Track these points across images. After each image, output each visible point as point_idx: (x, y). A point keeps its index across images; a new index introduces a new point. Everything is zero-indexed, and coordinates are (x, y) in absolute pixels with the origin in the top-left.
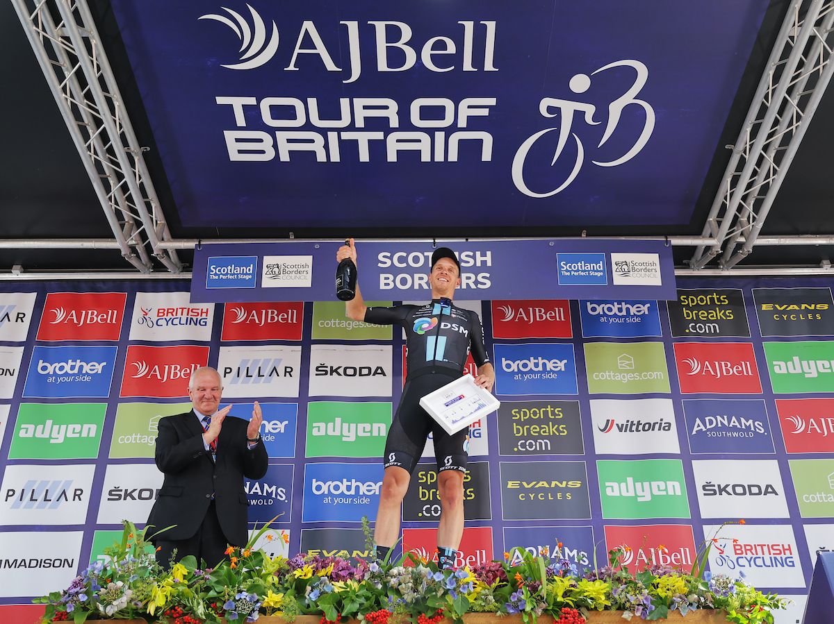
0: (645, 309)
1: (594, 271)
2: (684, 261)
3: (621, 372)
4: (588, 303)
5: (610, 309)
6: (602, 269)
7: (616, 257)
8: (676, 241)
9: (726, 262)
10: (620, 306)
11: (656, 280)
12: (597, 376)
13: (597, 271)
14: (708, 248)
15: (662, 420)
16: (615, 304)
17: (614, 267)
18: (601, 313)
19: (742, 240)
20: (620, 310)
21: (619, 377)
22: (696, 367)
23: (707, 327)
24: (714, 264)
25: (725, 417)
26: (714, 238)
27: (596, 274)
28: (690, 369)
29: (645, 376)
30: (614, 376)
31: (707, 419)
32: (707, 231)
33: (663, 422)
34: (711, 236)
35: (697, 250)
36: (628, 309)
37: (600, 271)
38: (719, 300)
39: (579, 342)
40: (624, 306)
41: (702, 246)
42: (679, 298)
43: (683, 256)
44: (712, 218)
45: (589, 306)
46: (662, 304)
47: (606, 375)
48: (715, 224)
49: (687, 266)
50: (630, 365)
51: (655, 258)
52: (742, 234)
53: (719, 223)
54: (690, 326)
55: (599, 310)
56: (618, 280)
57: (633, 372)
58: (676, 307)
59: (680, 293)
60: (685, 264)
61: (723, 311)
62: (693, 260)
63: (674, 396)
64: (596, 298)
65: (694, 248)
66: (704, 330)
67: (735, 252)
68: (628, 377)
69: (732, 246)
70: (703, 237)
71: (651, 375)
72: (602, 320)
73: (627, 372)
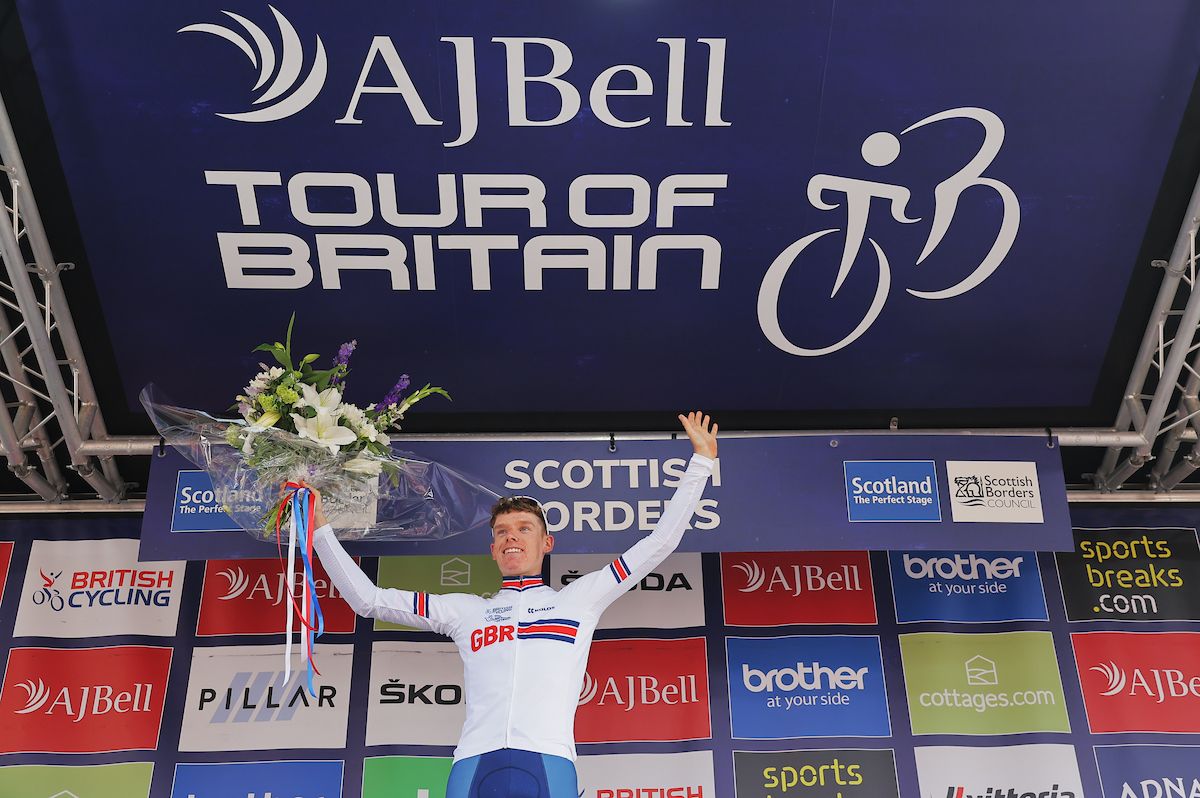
0: (1014, 567)
1: (914, 494)
2: (1084, 476)
3: (973, 691)
4: (906, 557)
5: (947, 568)
6: (929, 491)
7: (956, 469)
8: (1067, 438)
9: (1163, 477)
10: (966, 562)
11: (1031, 512)
12: (927, 700)
13: (922, 495)
14: (1128, 451)
15: (1055, 787)
16: (957, 557)
17: (953, 488)
18: (931, 575)
19: (1190, 434)
20: (967, 569)
21: (969, 701)
22: (1117, 682)
23: (1133, 602)
24: (1140, 481)
25: (1180, 780)
26: (1138, 433)
27: (919, 500)
28: (1105, 684)
29: (1020, 699)
30: (960, 700)
31: (1144, 784)
32: (1122, 418)
33: (1059, 792)
34: (1132, 429)
35: (1107, 457)
36: (981, 568)
37: (927, 496)
38: (1153, 549)
39: (890, 633)
40: (974, 562)
41: (1116, 447)
42: (1078, 546)
43: (1081, 466)
44: (1132, 395)
45: (908, 562)
46: (1045, 557)
47: (945, 698)
48: (1138, 407)
49: (1090, 486)
50: (989, 677)
51: (1028, 470)
52: (1190, 425)
53: (1147, 405)
54: (1102, 599)
55: (927, 569)
56: (961, 513)
57: (995, 690)
58: (1072, 564)
59: (1079, 537)
60: (1085, 481)
61: (1162, 571)
62: (1101, 474)
63: (1077, 737)
64: (920, 548)
65: (1102, 451)
66: (1128, 607)
67: (1178, 459)
68: (987, 701)
69: (1172, 447)
70: (1118, 431)
71: (1030, 698)
72: (934, 588)
73: (986, 690)
